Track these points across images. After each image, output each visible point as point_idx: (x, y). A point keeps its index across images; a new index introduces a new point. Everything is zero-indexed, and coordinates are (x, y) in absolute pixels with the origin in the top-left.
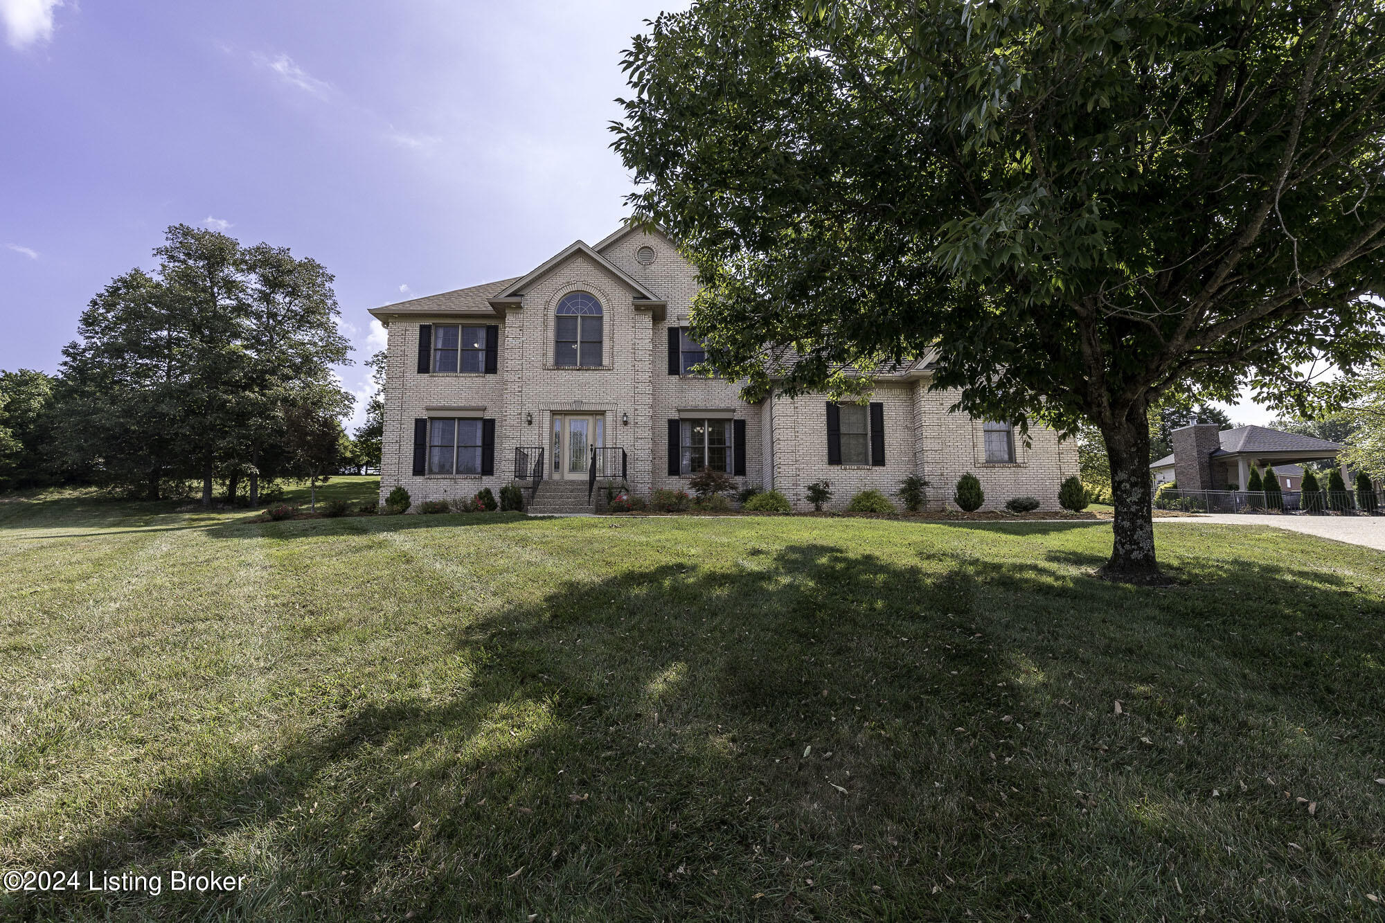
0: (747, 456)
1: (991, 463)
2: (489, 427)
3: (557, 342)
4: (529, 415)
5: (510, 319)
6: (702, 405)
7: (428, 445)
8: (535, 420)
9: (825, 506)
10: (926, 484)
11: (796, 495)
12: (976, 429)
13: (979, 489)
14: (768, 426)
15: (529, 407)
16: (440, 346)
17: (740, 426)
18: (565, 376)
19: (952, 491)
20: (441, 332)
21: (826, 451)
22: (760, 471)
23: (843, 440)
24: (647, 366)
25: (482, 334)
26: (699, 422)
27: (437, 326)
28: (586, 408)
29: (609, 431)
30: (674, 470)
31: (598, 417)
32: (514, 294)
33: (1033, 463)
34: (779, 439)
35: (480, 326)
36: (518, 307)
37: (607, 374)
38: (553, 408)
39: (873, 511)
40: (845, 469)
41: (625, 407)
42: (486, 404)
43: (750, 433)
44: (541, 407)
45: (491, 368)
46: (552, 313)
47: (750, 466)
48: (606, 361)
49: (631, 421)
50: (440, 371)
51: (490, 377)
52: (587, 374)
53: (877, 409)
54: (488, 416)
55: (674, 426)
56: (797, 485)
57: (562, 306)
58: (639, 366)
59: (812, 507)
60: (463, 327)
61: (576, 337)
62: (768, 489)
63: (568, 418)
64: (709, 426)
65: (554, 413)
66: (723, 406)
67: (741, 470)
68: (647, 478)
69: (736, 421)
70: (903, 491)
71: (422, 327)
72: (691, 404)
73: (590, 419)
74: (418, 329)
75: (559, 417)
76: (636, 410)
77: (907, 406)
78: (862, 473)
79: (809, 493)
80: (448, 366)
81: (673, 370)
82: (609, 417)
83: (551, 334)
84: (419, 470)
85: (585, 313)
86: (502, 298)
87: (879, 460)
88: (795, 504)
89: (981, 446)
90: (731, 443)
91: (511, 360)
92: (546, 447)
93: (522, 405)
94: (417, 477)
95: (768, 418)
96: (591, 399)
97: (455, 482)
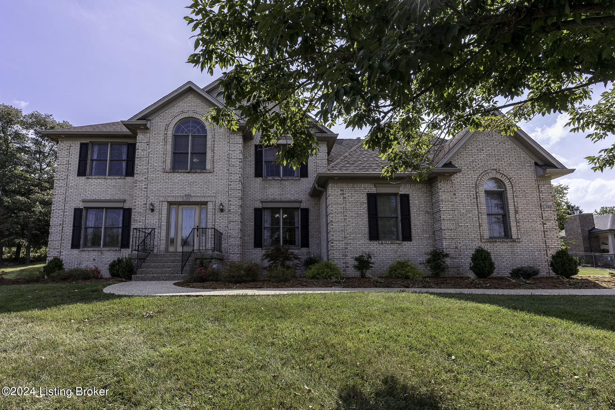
0: (310, 234)
1: (492, 239)
2: (127, 213)
3: (174, 153)
4: (152, 205)
5: (140, 137)
6: (278, 198)
7: (83, 226)
8: (157, 208)
9: (368, 274)
10: (447, 255)
11: (345, 263)
12: (481, 213)
13: (491, 260)
14: (324, 213)
15: (152, 199)
16: (95, 157)
17: (305, 212)
18: (180, 177)
19: (466, 261)
20: (96, 149)
21: (367, 230)
22: (319, 245)
23: (380, 223)
24: (237, 170)
25: (125, 149)
26: (277, 210)
27: (93, 144)
28: (193, 200)
29: (210, 216)
30: (258, 243)
31: (203, 206)
32: (143, 118)
33: (524, 239)
34: (332, 221)
35: (123, 144)
36: (146, 129)
37: (209, 175)
38: (170, 199)
39: (407, 278)
40: (382, 243)
41: (221, 199)
42: (125, 197)
43: (312, 217)
44: (161, 199)
45: (130, 172)
46: (170, 133)
47: (312, 241)
48: (208, 166)
49: (226, 208)
50: (96, 174)
51: (129, 179)
52: (195, 175)
53: (405, 199)
54: (127, 206)
55: (258, 212)
56: (346, 256)
57: (179, 126)
58: (232, 169)
59: (358, 274)
60: (111, 145)
61: (188, 151)
62: (325, 259)
63: (181, 207)
64: (283, 213)
65: (170, 204)
66: (292, 198)
67: (305, 243)
68: (237, 250)
69: (302, 210)
70: (428, 261)
71: (82, 145)
72: (271, 197)
73: (197, 208)
74: (79, 145)
75: (175, 206)
76: (230, 201)
77: (427, 197)
78: (394, 246)
79: (356, 263)
80: (101, 173)
81: (258, 173)
82: (210, 206)
83: (169, 147)
84: (75, 245)
85: (195, 133)
86: (134, 122)
87: (407, 236)
88: (344, 271)
89: (485, 226)
90: (298, 225)
91: (140, 166)
92: (164, 228)
93: (147, 197)
94: (75, 250)
95: (324, 207)
96: (197, 193)
97: (102, 253)
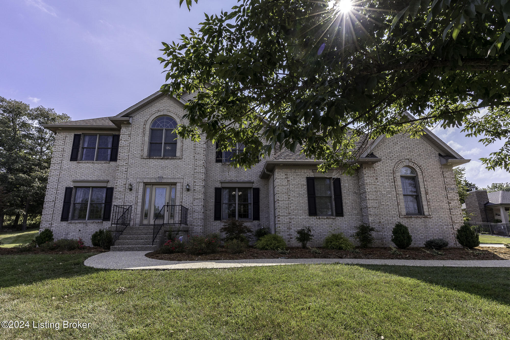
0: (260, 209)
1: (409, 215)
2: (110, 191)
3: (150, 143)
4: (131, 185)
5: (124, 130)
6: (234, 179)
7: (72, 202)
8: (134, 188)
9: (308, 244)
10: (372, 229)
11: (290, 235)
12: (398, 194)
13: (408, 233)
14: (272, 192)
15: (131, 180)
16: (86, 145)
17: (257, 191)
18: (154, 162)
19: (389, 234)
20: (87, 139)
21: (307, 208)
22: (268, 218)
23: (317, 201)
24: (201, 157)
25: (110, 140)
26: (234, 189)
27: (85, 135)
28: (165, 181)
29: (178, 194)
30: (218, 217)
31: (172, 186)
32: (127, 115)
33: (434, 216)
34: (278, 200)
35: (108, 135)
36: (128, 123)
37: (178, 161)
38: (145, 181)
39: (341, 248)
40: (319, 218)
41: (188, 180)
42: (108, 178)
43: (262, 195)
44: (138, 180)
45: (114, 158)
46: (148, 127)
47: (262, 215)
48: (178, 154)
49: (192, 188)
50: (86, 159)
51: (113, 163)
52: (167, 161)
53: (337, 182)
54: (109, 185)
55: (218, 191)
56: (290, 229)
57: (154, 122)
58: (197, 157)
59: (300, 244)
60: (100, 135)
61: (162, 141)
62: (273, 232)
63: (154, 187)
64: (239, 191)
65: (146, 184)
66: (246, 180)
67: (257, 217)
68: (200, 223)
69: (254, 189)
70: (358, 234)
71: (75, 135)
72: (229, 179)
73: (168, 187)
74: (73, 136)
75: (150, 186)
76: (195, 182)
77: (355, 180)
78: (330, 221)
79: (298, 236)
80: (90, 158)
81: (218, 160)
82: (179, 186)
83: (147, 139)
84: (64, 218)
85: (168, 127)
86: (119, 118)
87: (340, 212)
88: (289, 241)
89: (402, 205)
90: (251, 202)
91: (122, 153)
92: (140, 204)
93: (127, 178)
94: (64, 222)
95: (272, 187)
96: (168, 176)
97: (86, 225)
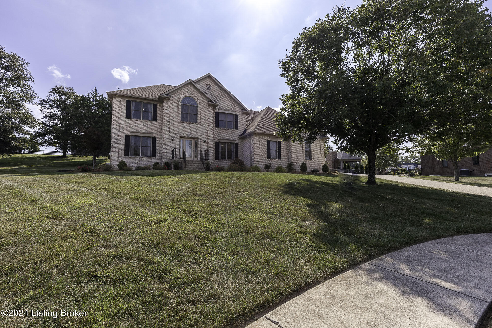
0: (239, 155)
1: (306, 160)
2: (154, 140)
3: (182, 113)
4: (172, 137)
5: (165, 103)
6: (225, 138)
7: (130, 145)
8: (175, 139)
9: (270, 170)
10: (293, 165)
11: (259, 167)
12: (303, 151)
13: (306, 166)
14: (248, 146)
15: (172, 135)
16: (133, 109)
18: (184, 125)
19: (299, 167)
20: (134, 104)
21: (266, 155)
23: (271, 151)
24: (212, 124)
25: (150, 106)
26: (225, 143)
27: (133, 101)
28: (192, 136)
29: (199, 144)
30: (217, 158)
31: (196, 140)
32: (167, 95)
33: (315, 160)
35: (151, 104)
36: (169, 99)
37: (199, 125)
38: (181, 135)
39: (282, 170)
40: (272, 160)
41: (204, 137)
42: (153, 132)
43: (240, 147)
44: (177, 135)
45: (155, 119)
46: (180, 103)
48: (198, 121)
49: (207, 141)
50: (134, 118)
51: (154, 122)
52: (192, 125)
53: (280, 143)
54: (153, 136)
55: (217, 144)
57: (183, 101)
58: (209, 124)
60: (144, 103)
61: (188, 112)
63: (185, 139)
64: (228, 145)
65: (181, 137)
66: (232, 139)
68: (211, 160)
69: (236, 144)
70: (287, 167)
71: (127, 101)
74: (125, 102)
75: (183, 139)
76: (208, 138)
77: (287, 143)
78: (276, 161)
80: (137, 117)
81: (217, 126)
82: (200, 140)
83: (180, 110)
84: (126, 154)
85: (191, 104)
86: (163, 95)
87: (280, 158)
89: (304, 155)
90: (233, 150)
92: (178, 148)
93: (170, 133)
94: (126, 157)
95: (249, 144)
96: (194, 133)
97: (141, 159)
